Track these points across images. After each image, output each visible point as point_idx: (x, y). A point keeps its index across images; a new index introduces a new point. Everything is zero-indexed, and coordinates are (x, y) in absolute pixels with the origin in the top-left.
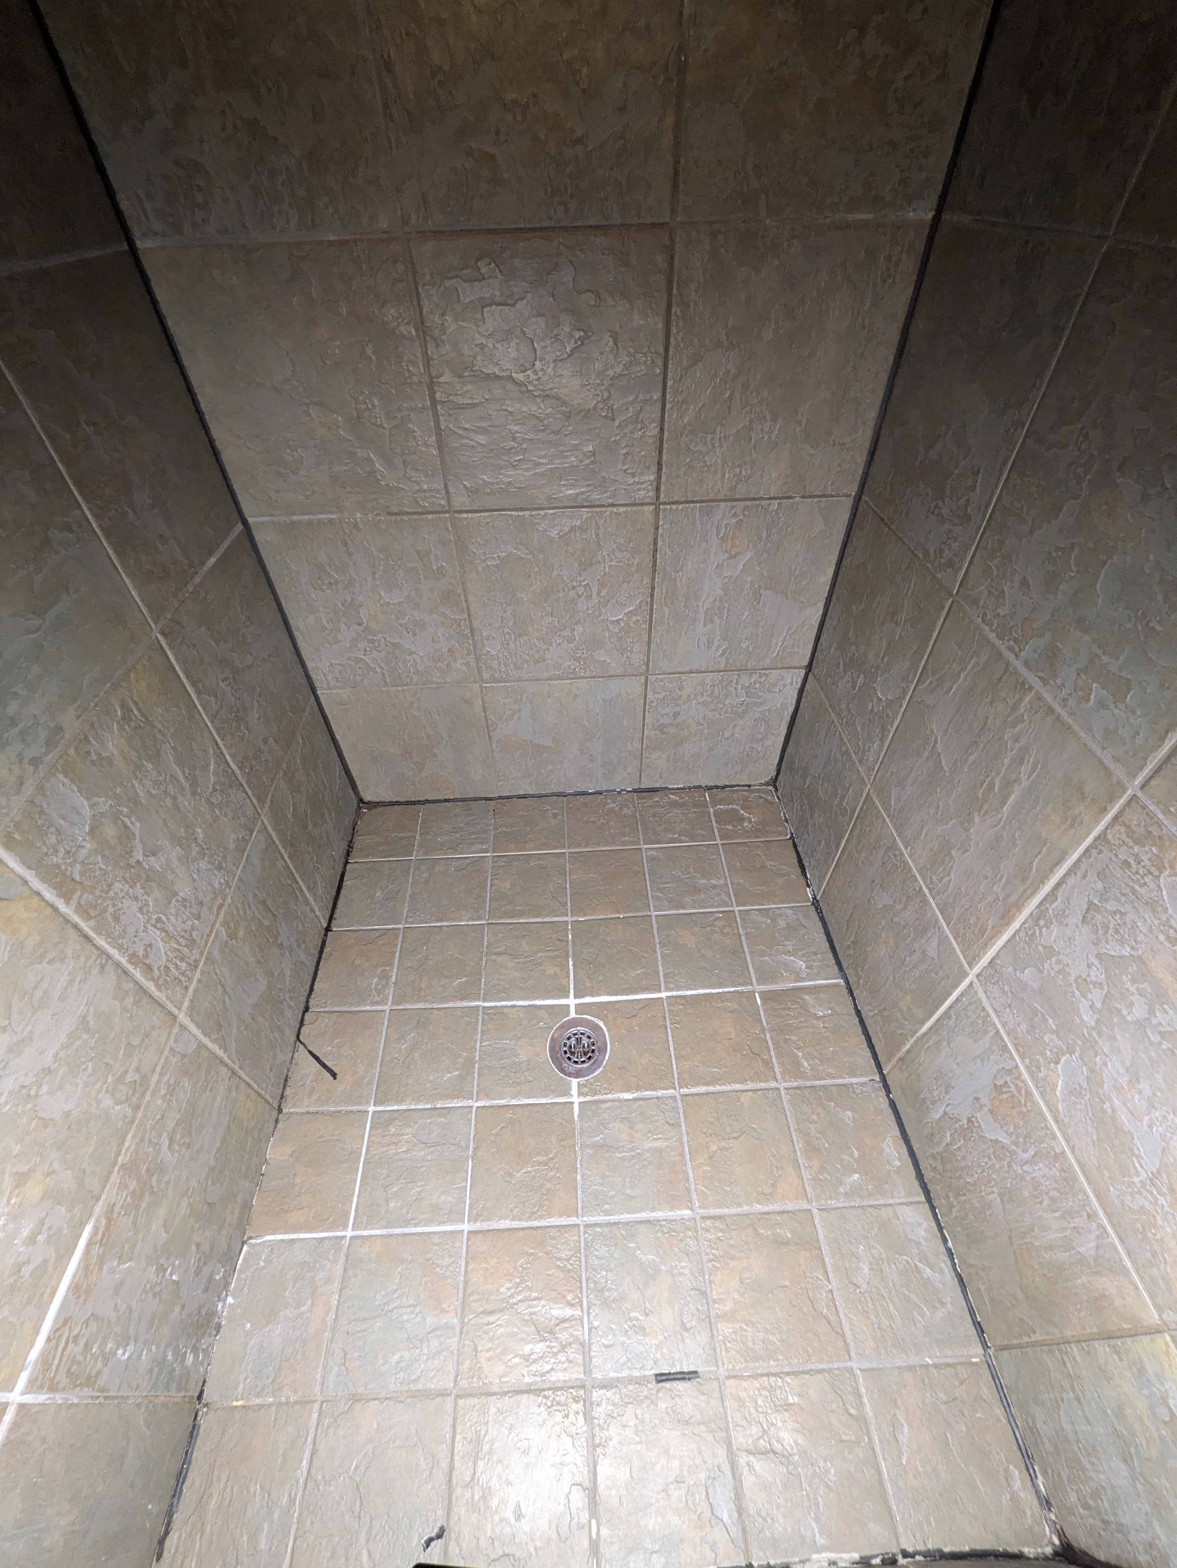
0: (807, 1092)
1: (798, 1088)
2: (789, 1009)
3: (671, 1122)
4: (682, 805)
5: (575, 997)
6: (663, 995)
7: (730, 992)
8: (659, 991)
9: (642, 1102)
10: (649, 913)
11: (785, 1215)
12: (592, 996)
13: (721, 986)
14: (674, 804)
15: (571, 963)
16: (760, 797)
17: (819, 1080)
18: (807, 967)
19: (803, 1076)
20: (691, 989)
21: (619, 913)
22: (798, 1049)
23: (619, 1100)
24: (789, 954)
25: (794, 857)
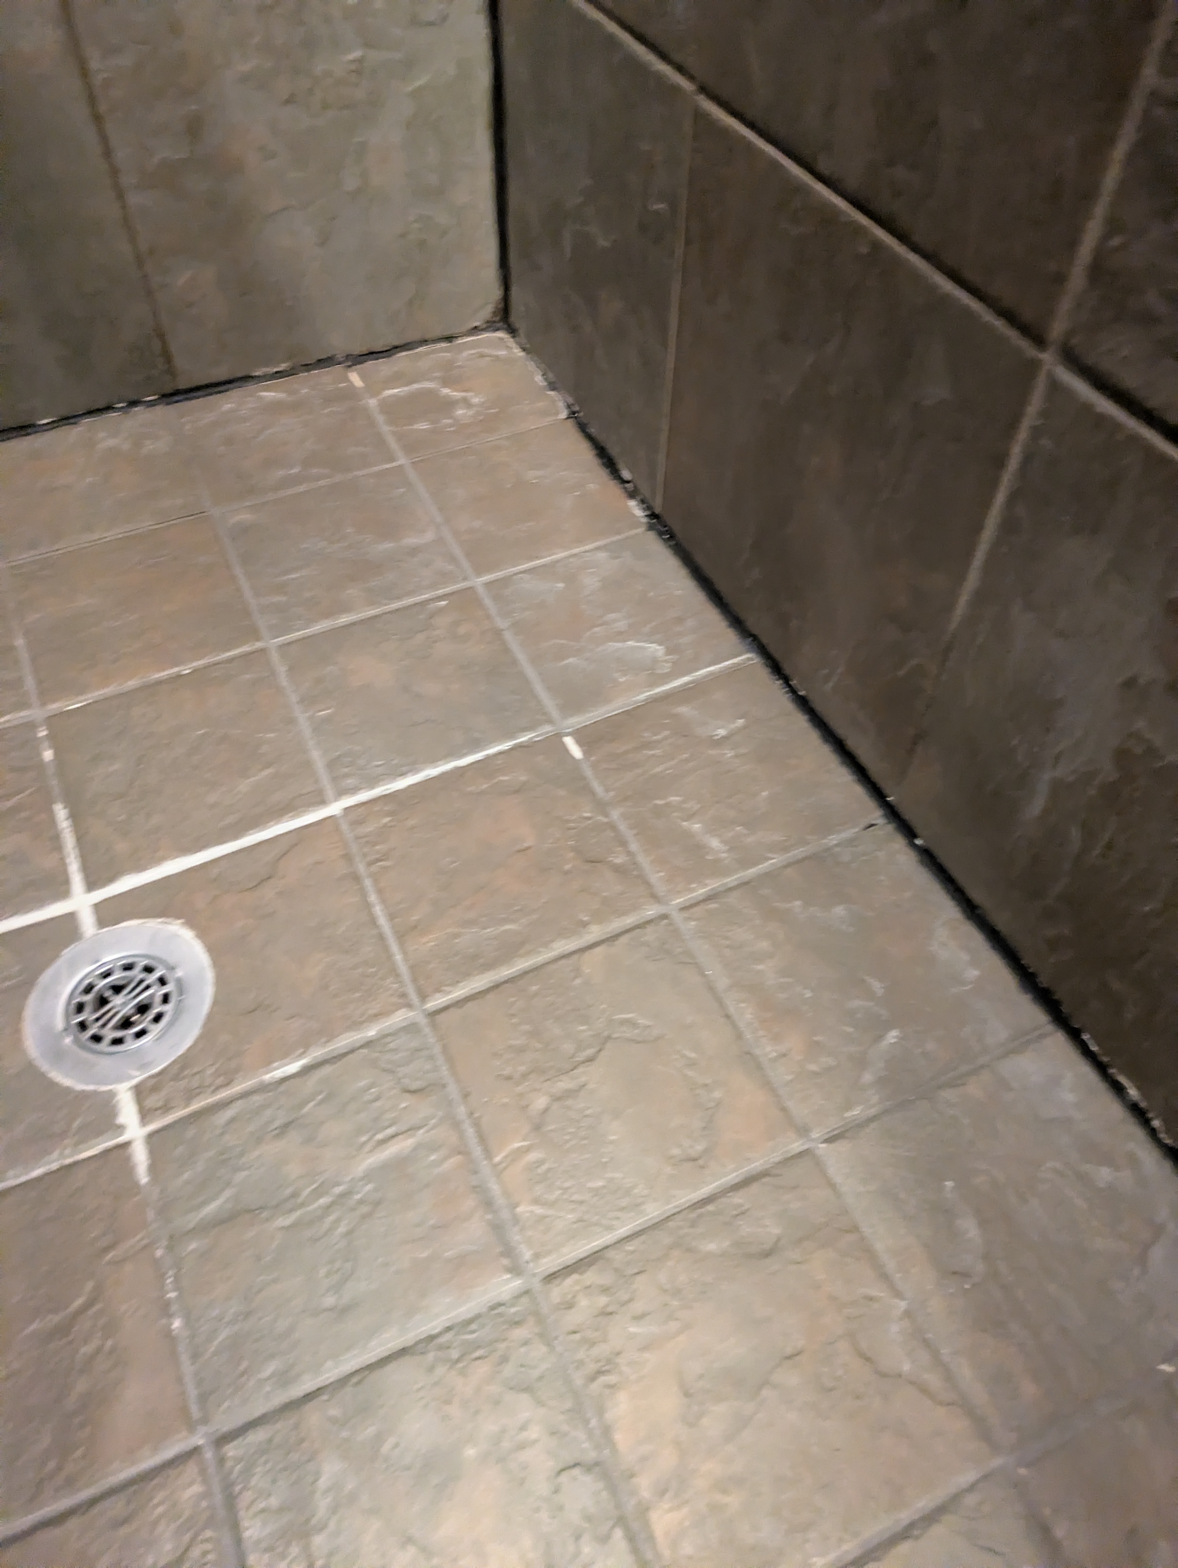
0: (733, 899)
1: (709, 898)
2: (648, 745)
3: (415, 1085)
4: (295, 407)
5: (91, 885)
6: (335, 808)
7: (501, 753)
8: (322, 802)
9: (327, 1070)
10: (258, 645)
11: (755, 1188)
12: (139, 868)
13: (475, 745)
14: (276, 408)
15: (61, 812)
16: (482, 356)
17: (755, 864)
18: (669, 652)
19: (717, 868)
20: (403, 774)
22: (690, 817)
23: (262, 1088)
24: (621, 636)
25: (585, 453)
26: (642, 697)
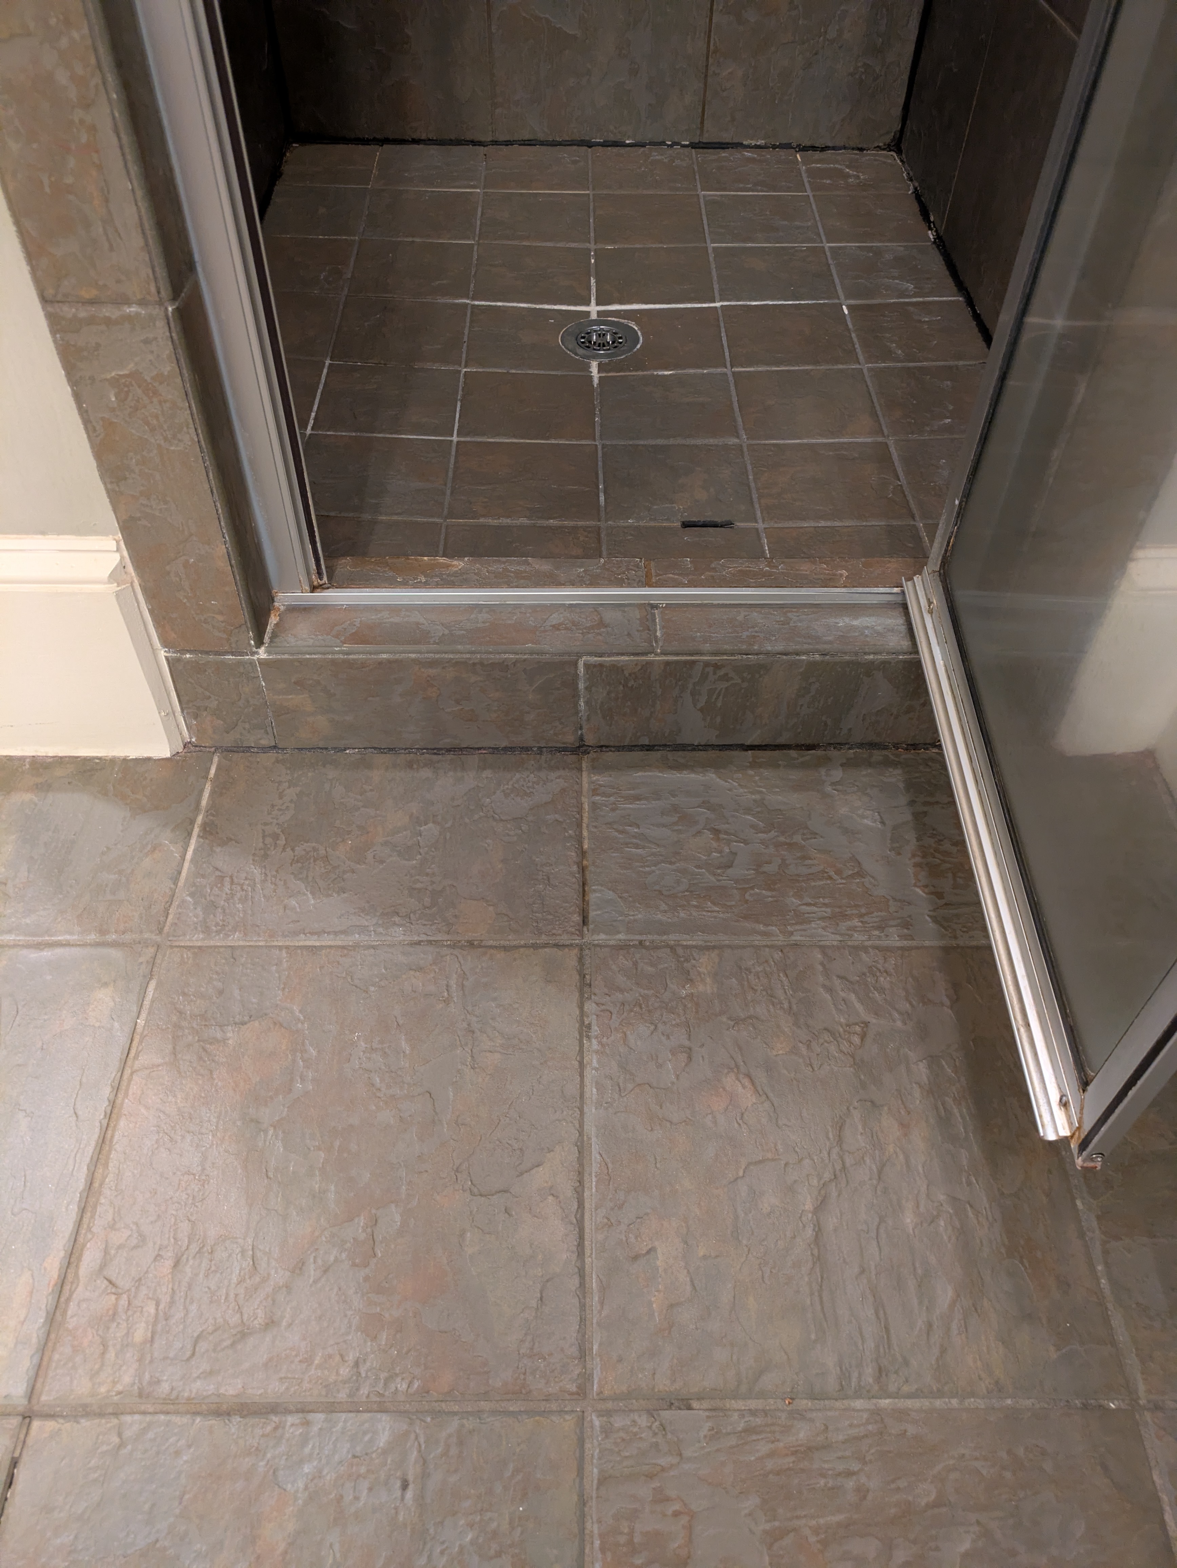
0: (898, 371)
1: (886, 368)
2: (885, 315)
4: (761, 162)
5: (598, 304)
6: (718, 305)
7: (809, 304)
8: (714, 302)
9: (681, 376)
10: (704, 245)
11: (854, 445)
12: (621, 303)
13: (796, 298)
14: (749, 161)
15: (593, 281)
16: (875, 160)
17: (914, 363)
18: (916, 288)
19: (894, 360)
20: (756, 300)
21: (661, 242)
22: (892, 342)
23: (652, 375)
24: (894, 278)
25: (916, 207)
26: (892, 301)
